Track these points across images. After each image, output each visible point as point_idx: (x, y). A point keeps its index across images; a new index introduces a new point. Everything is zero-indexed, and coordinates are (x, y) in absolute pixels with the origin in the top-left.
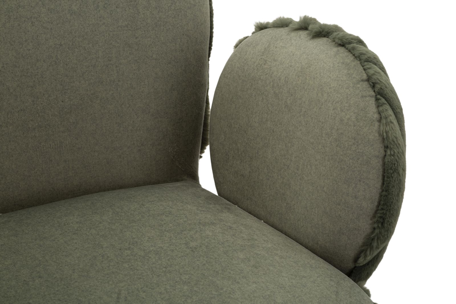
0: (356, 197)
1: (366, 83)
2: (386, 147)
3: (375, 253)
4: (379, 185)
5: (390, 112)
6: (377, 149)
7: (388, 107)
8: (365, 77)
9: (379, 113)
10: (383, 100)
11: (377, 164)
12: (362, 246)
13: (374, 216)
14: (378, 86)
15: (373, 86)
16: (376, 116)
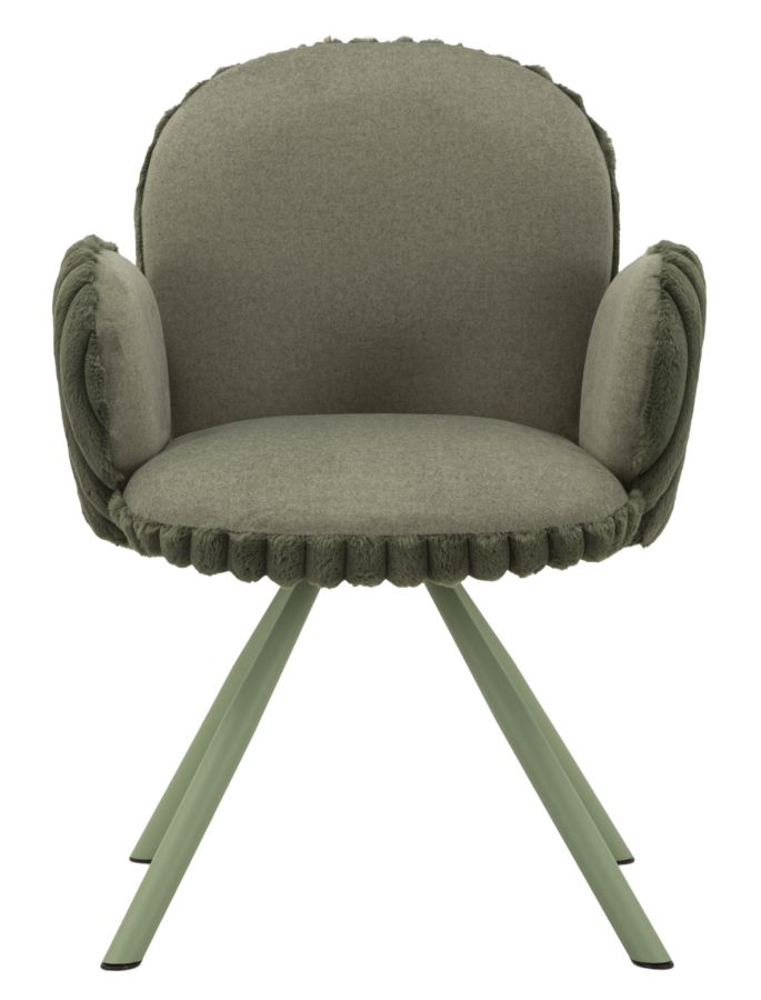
2: (657, 337)
5: (670, 305)
6: (649, 340)
8: (658, 273)
9: (658, 305)
15: (662, 281)
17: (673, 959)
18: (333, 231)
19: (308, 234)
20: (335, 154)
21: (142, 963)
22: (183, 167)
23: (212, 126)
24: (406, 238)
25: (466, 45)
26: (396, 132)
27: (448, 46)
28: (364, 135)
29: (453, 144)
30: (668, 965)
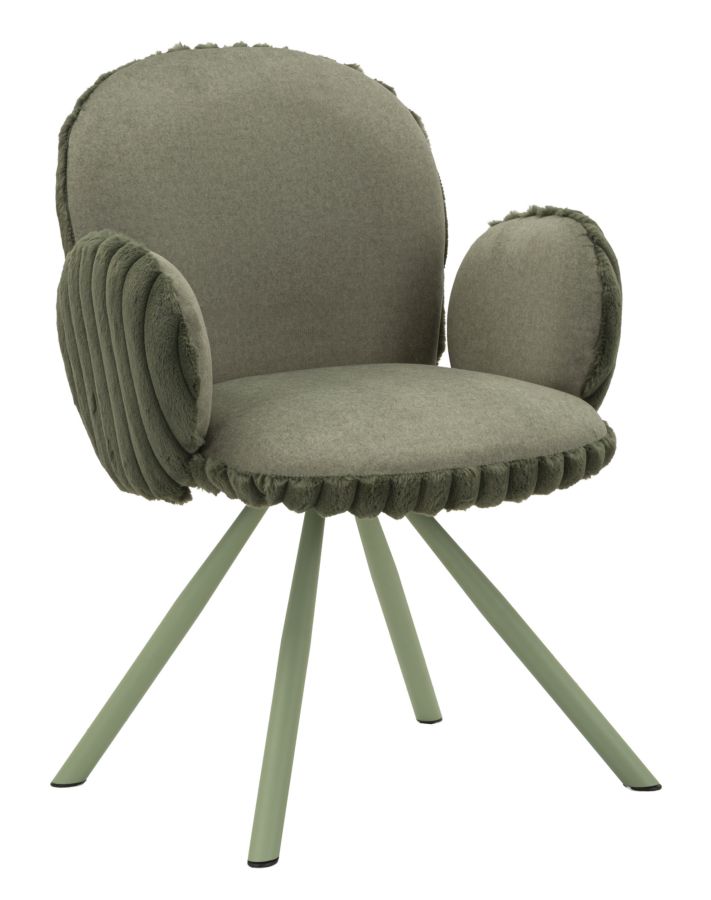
0: (580, 329)
1: (586, 237)
2: (604, 284)
3: (599, 382)
4: (599, 317)
5: (606, 257)
6: (597, 287)
7: (604, 253)
8: (585, 232)
9: (598, 258)
10: (600, 249)
11: (597, 299)
12: (588, 375)
13: (596, 345)
14: (596, 238)
15: (592, 238)
16: (595, 260)
17: (661, 783)
18: (236, 214)
19: (217, 218)
20: (227, 147)
21: (279, 861)
22: (110, 165)
23: (126, 127)
24: (293, 217)
25: (290, 48)
26: (271, 125)
27: (276, 49)
28: (246, 129)
29: (318, 134)
30: (657, 787)
